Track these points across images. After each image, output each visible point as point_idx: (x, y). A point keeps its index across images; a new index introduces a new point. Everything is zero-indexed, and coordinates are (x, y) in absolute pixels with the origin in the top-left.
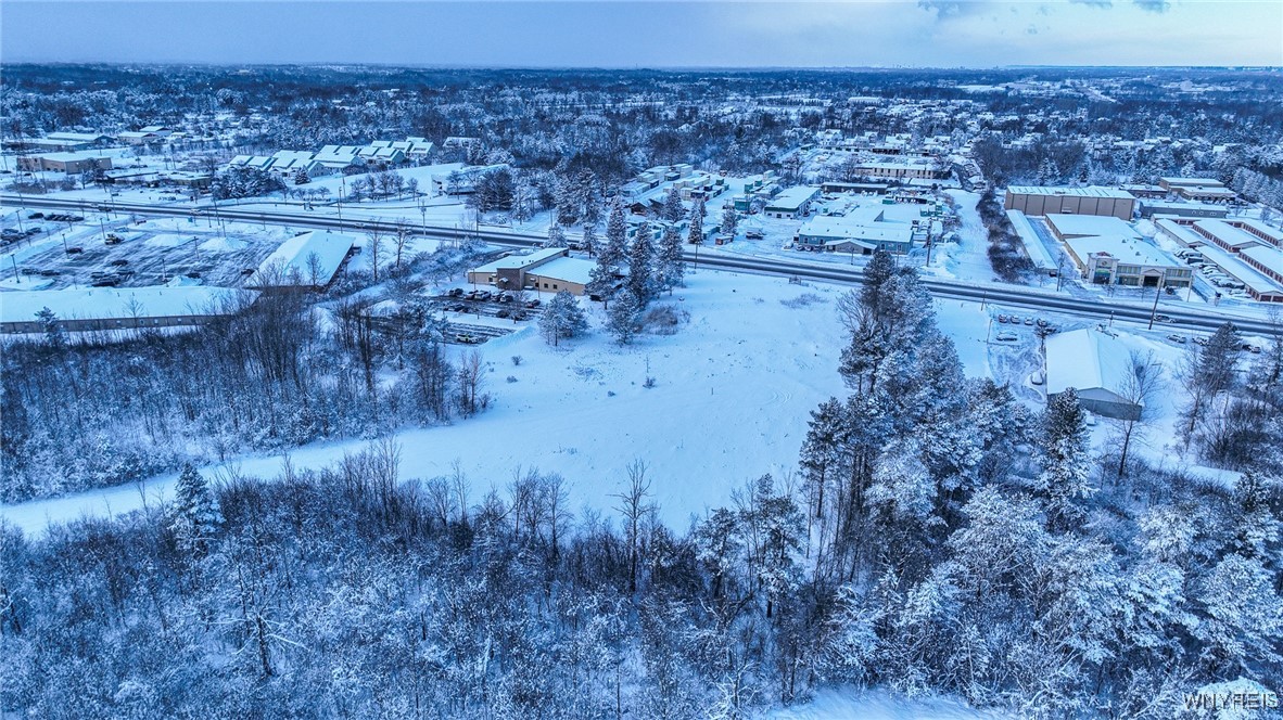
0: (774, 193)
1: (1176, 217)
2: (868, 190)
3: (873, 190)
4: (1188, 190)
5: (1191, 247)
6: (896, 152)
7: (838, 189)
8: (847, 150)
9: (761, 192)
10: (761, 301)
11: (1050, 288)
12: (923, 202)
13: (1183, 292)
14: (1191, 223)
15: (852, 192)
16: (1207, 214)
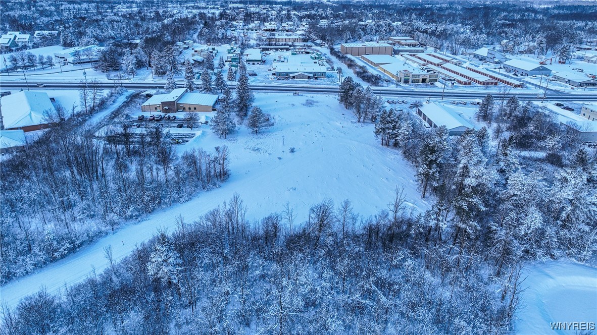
0: (242, 53)
1: (408, 53)
2: (281, 49)
3: (283, 49)
4: (403, 42)
5: (423, 65)
6: (274, 30)
7: (267, 49)
8: (252, 30)
9: (236, 52)
10: (293, 105)
11: (392, 87)
12: (308, 53)
13: (437, 84)
14: (414, 55)
15: (275, 51)
16: (418, 51)
